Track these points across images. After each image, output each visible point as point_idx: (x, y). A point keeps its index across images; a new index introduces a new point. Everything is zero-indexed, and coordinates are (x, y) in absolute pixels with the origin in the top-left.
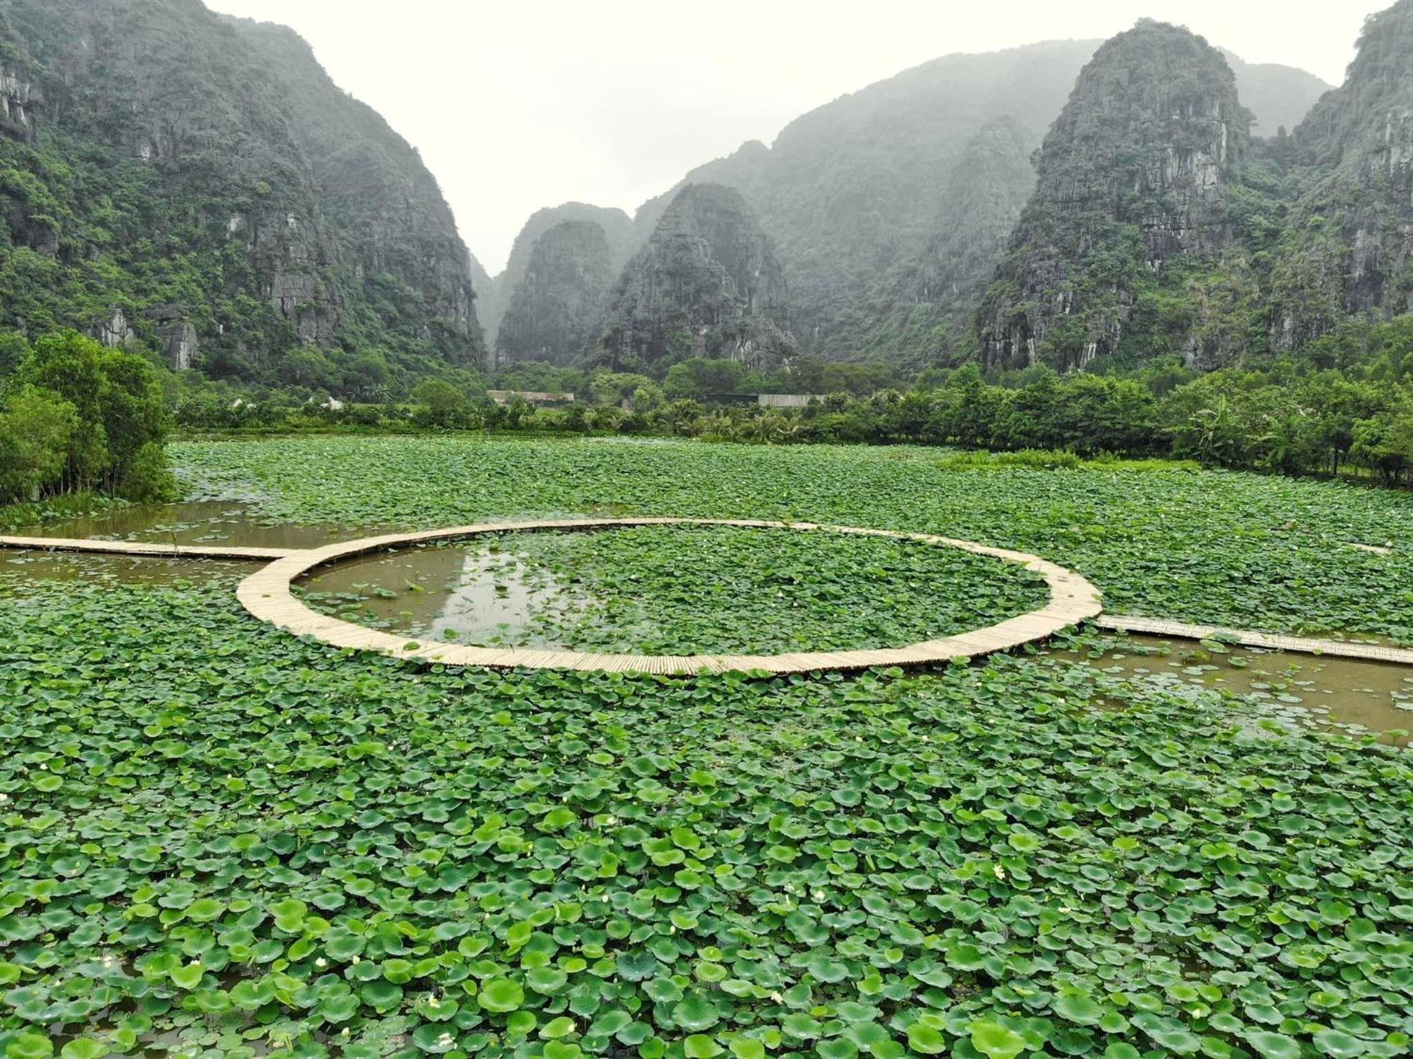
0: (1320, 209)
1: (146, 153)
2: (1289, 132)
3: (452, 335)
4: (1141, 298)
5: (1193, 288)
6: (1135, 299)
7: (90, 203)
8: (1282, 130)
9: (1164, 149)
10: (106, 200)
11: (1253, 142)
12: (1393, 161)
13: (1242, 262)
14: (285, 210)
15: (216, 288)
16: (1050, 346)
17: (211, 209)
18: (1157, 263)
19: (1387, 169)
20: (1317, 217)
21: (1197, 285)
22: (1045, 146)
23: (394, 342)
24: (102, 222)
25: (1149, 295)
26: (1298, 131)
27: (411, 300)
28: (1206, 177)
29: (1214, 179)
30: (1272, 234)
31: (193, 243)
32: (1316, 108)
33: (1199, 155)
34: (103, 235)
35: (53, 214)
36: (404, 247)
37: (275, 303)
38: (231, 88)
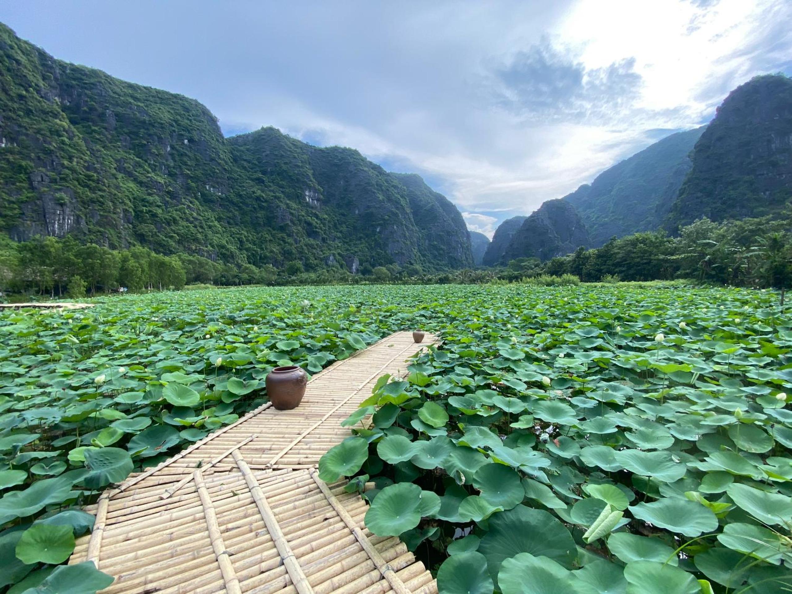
1: (357, 212)
3: (455, 259)
7: (338, 226)
10: (344, 226)
14: (393, 224)
15: (372, 248)
17: (372, 225)
23: (435, 263)
24: (341, 232)
27: (442, 249)
31: (367, 236)
34: (339, 235)
35: (321, 229)
36: (441, 233)
37: (389, 252)
38: (382, 190)
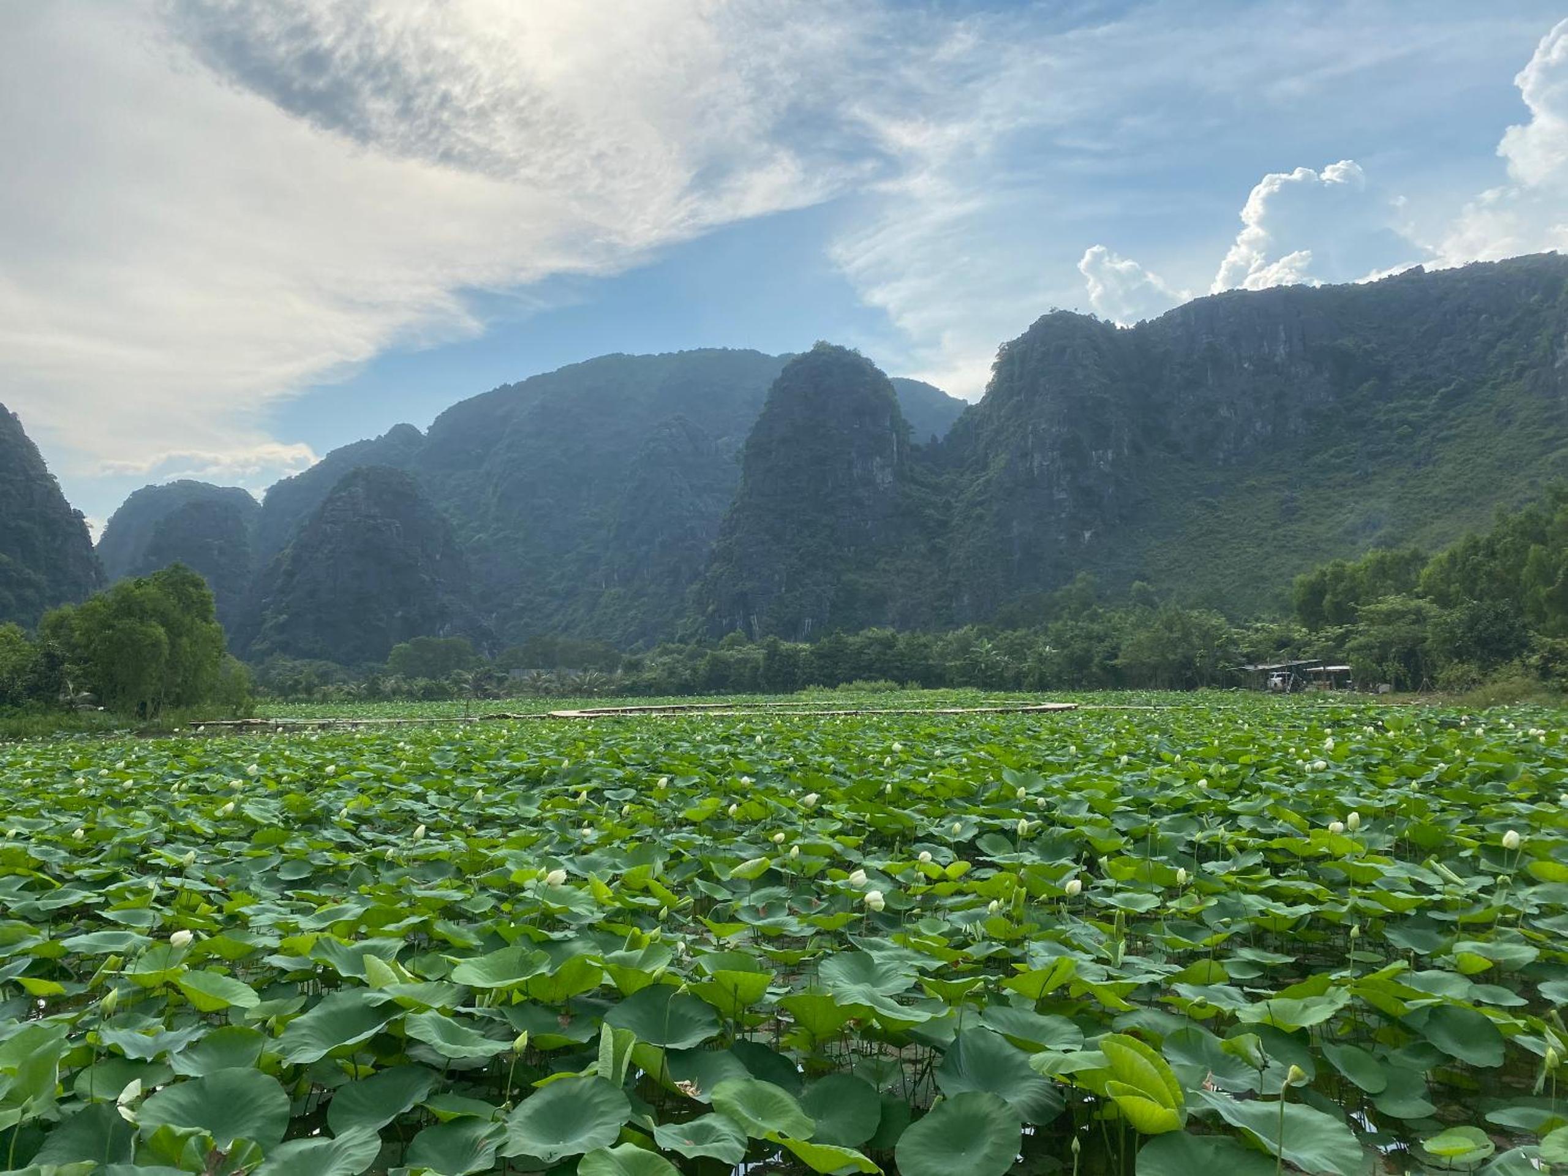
0: (981, 503)
2: (940, 439)
4: (844, 578)
5: (884, 570)
6: (839, 579)
8: (934, 439)
9: (849, 453)
11: (915, 448)
12: (1036, 464)
13: (922, 547)
16: (774, 622)
18: (852, 548)
19: (1032, 471)
20: (979, 510)
21: (887, 567)
22: (747, 447)
25: (851, 576)
26: (947, 438)
28: (885, 478)
29: (890, 479)
30: (943, 524)
32: (960, 419)
33: (878, 459)
